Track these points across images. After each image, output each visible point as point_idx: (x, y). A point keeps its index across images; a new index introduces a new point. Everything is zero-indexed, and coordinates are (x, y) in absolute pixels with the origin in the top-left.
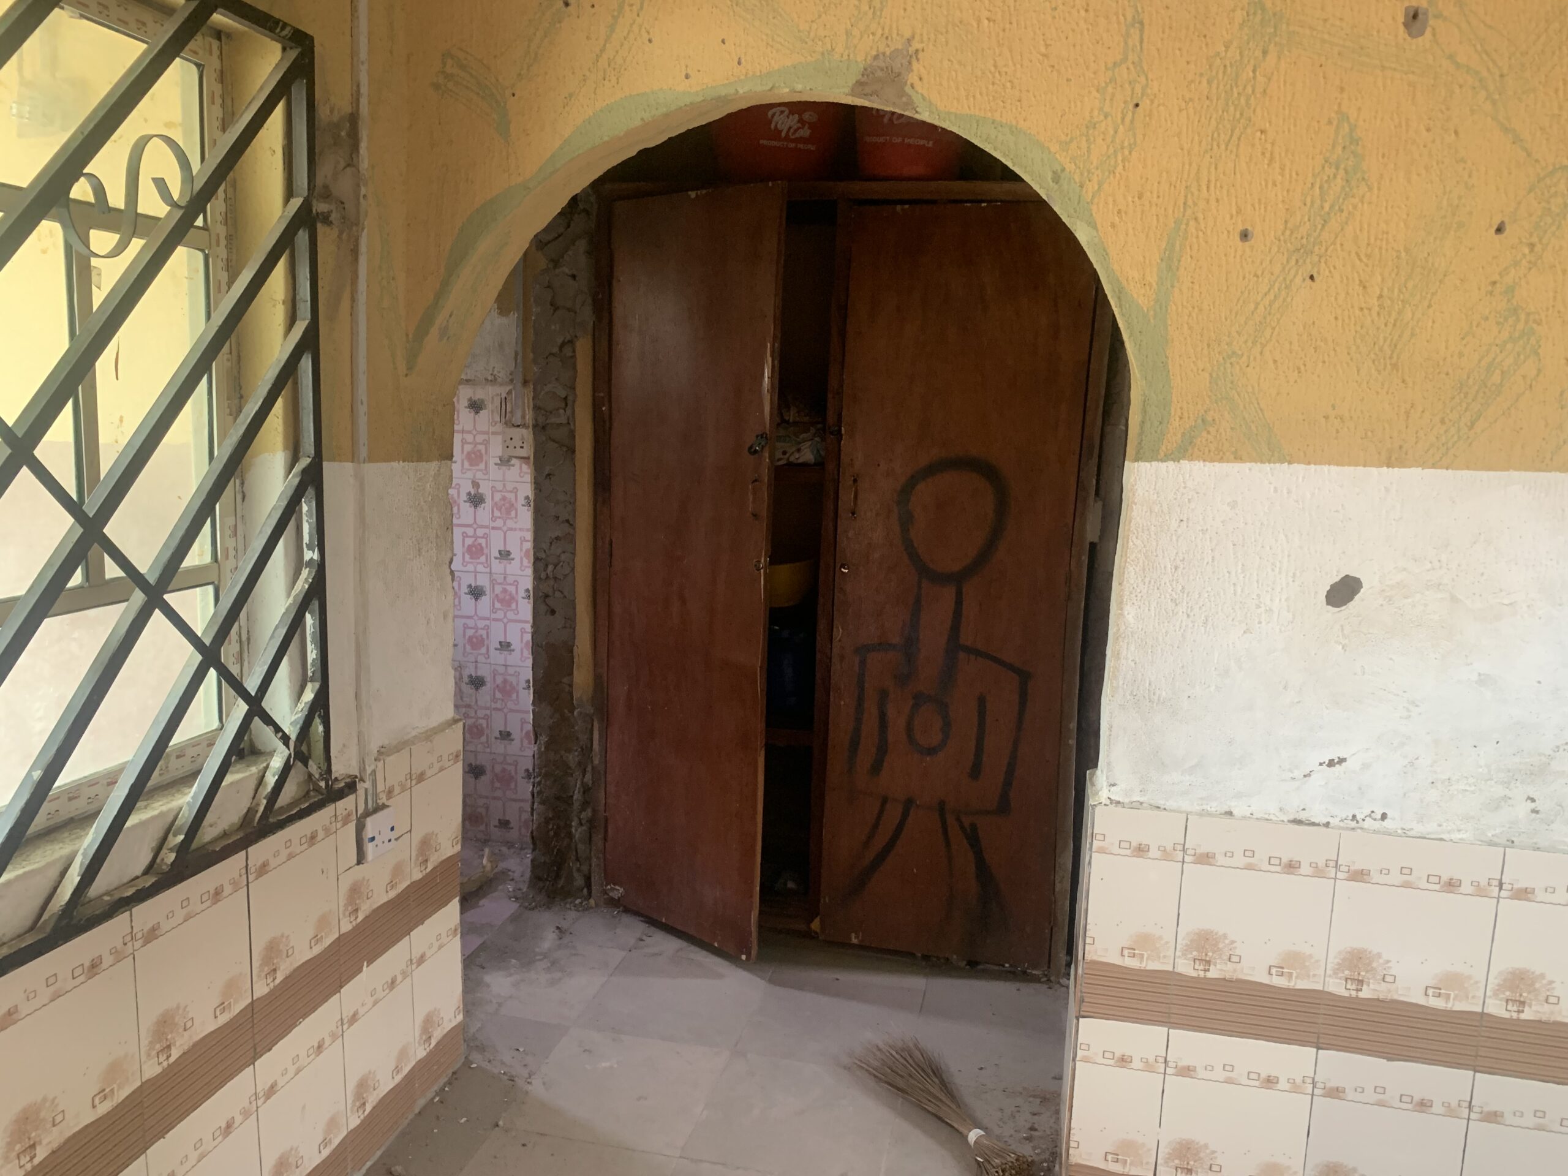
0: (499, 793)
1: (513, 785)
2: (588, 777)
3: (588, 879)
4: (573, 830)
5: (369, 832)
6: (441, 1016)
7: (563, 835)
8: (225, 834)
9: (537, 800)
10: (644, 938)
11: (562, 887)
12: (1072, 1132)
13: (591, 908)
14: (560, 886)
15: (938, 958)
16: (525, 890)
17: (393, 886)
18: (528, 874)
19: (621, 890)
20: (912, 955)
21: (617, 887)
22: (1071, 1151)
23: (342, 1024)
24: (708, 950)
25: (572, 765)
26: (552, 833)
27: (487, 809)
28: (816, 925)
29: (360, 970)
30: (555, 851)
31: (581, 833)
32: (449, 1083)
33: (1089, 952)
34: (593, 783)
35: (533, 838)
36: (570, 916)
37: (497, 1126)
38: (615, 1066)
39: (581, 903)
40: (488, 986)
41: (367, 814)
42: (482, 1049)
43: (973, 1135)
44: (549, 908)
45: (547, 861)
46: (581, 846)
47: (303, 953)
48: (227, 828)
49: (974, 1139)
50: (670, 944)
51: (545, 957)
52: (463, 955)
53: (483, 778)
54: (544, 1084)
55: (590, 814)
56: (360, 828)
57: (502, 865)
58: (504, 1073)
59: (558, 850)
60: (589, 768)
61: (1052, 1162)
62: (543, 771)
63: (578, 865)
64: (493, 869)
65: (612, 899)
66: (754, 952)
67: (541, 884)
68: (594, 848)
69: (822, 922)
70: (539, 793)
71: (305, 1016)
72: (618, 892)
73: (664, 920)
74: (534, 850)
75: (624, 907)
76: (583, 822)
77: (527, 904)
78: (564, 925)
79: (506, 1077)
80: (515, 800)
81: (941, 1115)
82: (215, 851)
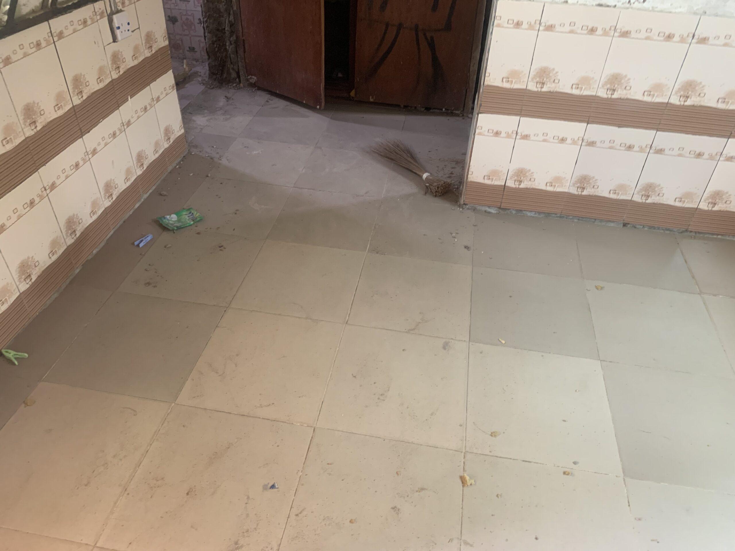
0: (187, 32)
1: (193, 27)
2: (232, 18)
3: (238, 73)
4: (227, 47)
5: (116, 24)
6: (173, 129)
7: (222, 50)
8: (33, 11)
9: (206, 31)
10: (269, 101)
11: (226, 78)
12: (470, 167)
13: (242, 88)
14: (224, 77)
15: (411, 107)
16: (207, 80)
17: (135, 57)
18: (208, 72)
19: (255, 78)
20: (398, 106)
21: (253, 77)
22: (469, 176)
23: (123, 125)
24: (301, 106)
25: (222, 10)
26: (217, 49)
27: (182, 40)
28: (353, 93)
29: (127, 100)
30: (220, 58)
31: (231, 49)
32: (182, 160)
33: (487, 81)
34: (235, 21)
35: (207, 52)
36: (231, 92)
37: (207, 176)
38: (261, 153)
39: (236, 86)
40: (194, 121)
41: (112, 13)
42: (196, 147)
43: (425, 176)
44: (220, 88)
45: (216, 64)
46: (232, 56)
47: (94, 86)
48: (34, 8)
49: (425, 177)
50: (281, 103)
51: (221, 109)
52: (181, 108)
53: (177, 23)
54: (228, 160)
55: (235, 38)
56: (111, 21)
57: (194, 70)
58: (208, 156)
59: (221, 59)
60: (232, 12)
61: (459, 185)
62: (207, 15)
63: (232, 66)
64: (190, 71)
65: (251, 83)
66: (323, 104)
67: (215, 77)
68: (239, 57)
69: (356, 92)
70: (207, 27)
71: (104, 118)
72: (253, 80)
73: (278, 92)
74: (209, 58)
75: (256, 87)
76: (232, 43)
77: (209, 86)
78: (229, 95)
79: (209, 158)
80: (196, 36)
81: (411, 169)
82: (30, 19)
